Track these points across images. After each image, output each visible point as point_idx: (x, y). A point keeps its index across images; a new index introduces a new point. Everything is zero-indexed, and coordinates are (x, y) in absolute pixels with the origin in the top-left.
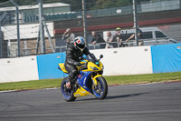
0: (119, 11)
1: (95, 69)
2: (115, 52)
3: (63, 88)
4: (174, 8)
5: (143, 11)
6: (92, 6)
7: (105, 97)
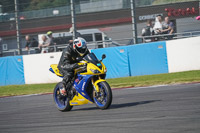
0: (56, 12)
1: (96, 71)
2: (52, 57)
3: (56, 95)
4: (117, 8)
5: (82, 11)
6: (26, 6)
7: (109, 106)
